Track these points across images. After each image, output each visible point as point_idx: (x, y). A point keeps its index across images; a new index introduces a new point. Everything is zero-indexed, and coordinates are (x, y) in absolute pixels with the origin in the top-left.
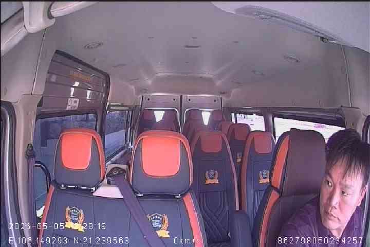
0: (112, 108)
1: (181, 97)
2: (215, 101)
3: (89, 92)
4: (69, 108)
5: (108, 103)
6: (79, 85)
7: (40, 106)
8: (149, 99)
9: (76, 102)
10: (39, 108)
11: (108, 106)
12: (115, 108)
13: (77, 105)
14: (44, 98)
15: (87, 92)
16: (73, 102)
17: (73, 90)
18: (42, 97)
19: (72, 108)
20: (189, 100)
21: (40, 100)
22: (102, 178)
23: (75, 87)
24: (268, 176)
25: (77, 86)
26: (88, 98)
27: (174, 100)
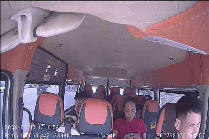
0: (69, 83)
1: (108, 79)
2: (127, 82)
3: (56, 73)
4: (44, 80)
5: (66, 80)
6: (50, 68)
7: (27, 77)
8: (90, 79)
9: (48, 77)
10: (27, 78)
11: (67, 82)
12: (70, 83)
13: (49, 79)
14: (30, 72)
15: (55, 72)
16: (47, 77)
17: (47, 70)
18: (29, 72)
19: (46, 80)
20: (113, 81)
21: (27, 74)
22: (61, 122)
23: (48, 69)
24: (155, 125)
25: (49, 68)
26: (55, 76)
27: (104, 81)
